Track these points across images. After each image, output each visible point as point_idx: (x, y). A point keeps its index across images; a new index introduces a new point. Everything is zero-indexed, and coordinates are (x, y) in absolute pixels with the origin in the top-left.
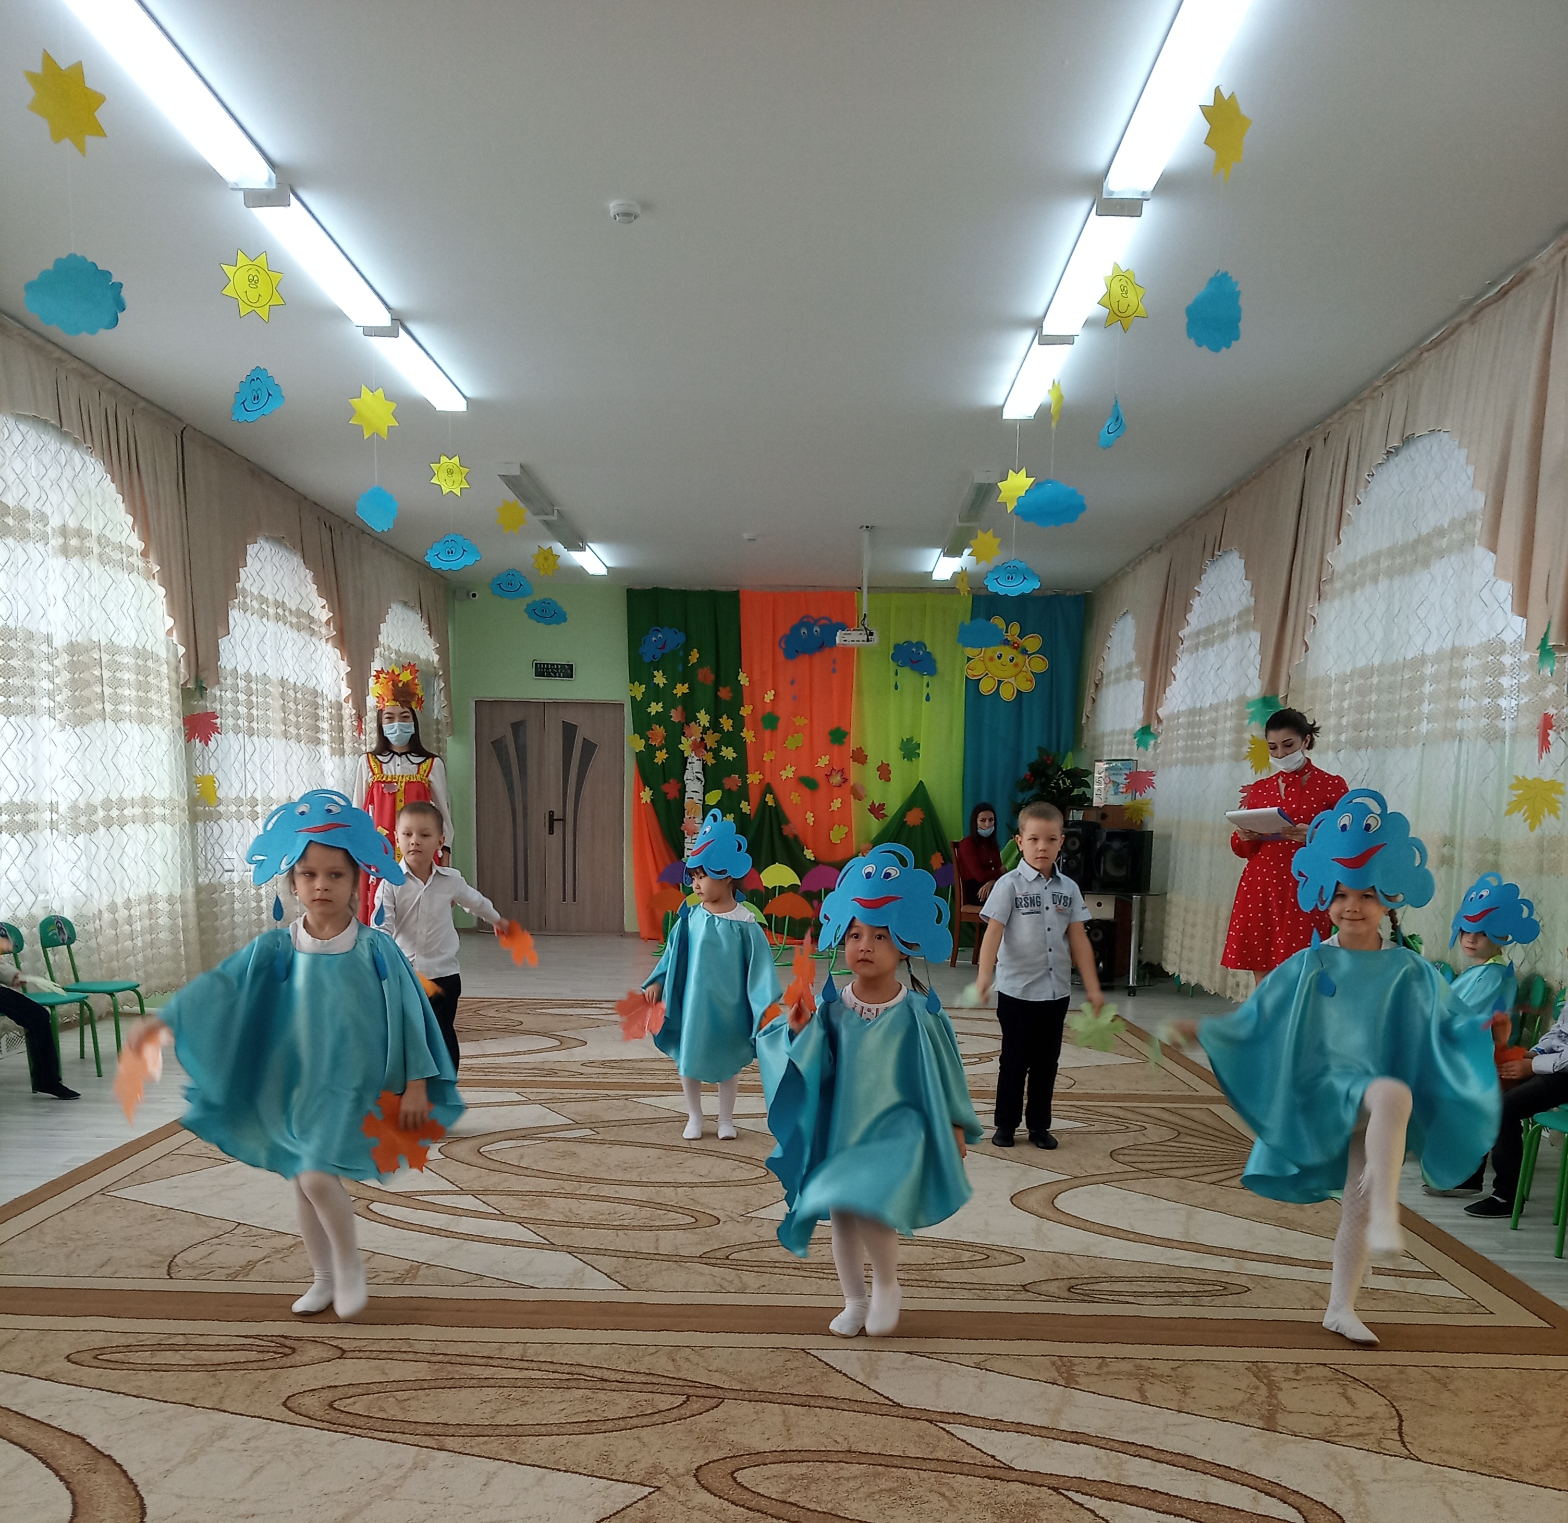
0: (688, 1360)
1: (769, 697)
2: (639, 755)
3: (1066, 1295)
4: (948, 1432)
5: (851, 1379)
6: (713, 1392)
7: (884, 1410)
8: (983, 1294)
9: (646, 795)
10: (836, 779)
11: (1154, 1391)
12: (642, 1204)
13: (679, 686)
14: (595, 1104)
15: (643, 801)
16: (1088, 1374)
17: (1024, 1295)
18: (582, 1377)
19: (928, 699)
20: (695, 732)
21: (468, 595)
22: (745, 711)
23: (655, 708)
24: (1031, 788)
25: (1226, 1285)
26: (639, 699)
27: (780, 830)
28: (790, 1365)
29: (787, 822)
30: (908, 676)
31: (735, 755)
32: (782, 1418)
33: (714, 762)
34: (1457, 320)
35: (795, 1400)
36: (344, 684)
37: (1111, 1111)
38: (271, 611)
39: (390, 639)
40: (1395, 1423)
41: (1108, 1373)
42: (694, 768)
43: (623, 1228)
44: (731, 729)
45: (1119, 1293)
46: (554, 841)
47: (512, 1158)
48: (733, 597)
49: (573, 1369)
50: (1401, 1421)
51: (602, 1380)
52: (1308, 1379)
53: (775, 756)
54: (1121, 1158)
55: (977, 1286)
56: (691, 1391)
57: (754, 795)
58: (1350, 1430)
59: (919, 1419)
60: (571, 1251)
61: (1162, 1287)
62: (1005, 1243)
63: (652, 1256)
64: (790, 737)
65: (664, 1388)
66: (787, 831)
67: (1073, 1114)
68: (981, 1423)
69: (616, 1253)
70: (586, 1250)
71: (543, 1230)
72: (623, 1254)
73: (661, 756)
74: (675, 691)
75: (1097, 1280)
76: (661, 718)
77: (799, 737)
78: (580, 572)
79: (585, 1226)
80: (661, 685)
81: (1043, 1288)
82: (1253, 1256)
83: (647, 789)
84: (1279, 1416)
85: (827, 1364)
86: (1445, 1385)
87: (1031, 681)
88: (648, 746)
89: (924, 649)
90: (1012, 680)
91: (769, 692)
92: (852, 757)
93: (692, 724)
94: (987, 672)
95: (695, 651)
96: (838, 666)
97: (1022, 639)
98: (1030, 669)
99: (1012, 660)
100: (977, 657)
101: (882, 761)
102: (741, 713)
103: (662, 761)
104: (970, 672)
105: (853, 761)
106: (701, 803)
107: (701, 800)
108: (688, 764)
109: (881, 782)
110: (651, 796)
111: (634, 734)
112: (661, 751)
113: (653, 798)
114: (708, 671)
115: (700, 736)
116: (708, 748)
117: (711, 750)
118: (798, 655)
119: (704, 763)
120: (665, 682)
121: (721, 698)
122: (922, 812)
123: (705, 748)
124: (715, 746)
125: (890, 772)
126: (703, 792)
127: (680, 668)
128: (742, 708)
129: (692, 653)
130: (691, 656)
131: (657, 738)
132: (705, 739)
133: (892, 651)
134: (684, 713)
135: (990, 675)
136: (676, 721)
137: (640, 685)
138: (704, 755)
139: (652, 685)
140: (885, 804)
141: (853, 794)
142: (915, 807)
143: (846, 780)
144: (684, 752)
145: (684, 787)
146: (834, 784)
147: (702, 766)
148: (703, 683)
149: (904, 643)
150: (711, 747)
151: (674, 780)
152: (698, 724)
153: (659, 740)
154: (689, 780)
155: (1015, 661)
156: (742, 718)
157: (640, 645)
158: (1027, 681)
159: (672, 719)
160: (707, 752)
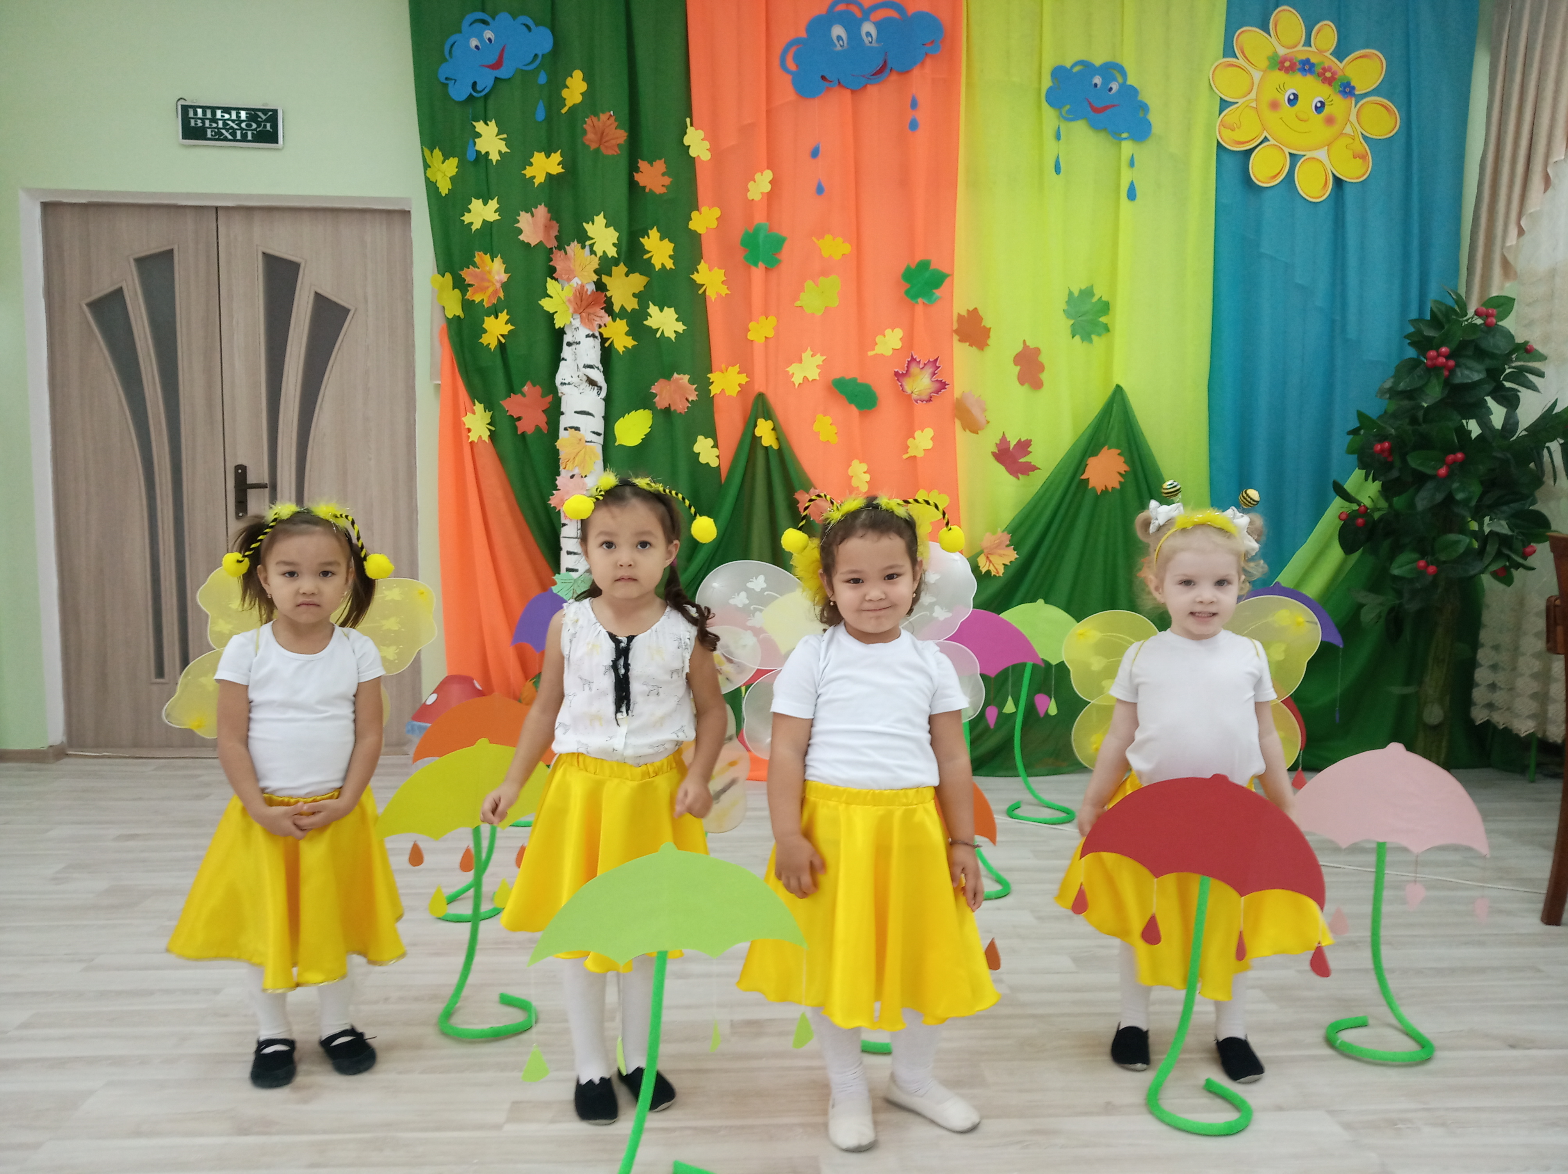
1: (760, 186)
2: (447, 327)
9: (477, 422)
10: (921, 383)
13: (538, 158)
15: (469, 437)
19: (1132, 194)
20: (580, 267)
22: (703, 221)
23: (481, 213)
26: (444, 191)
27: (792, 503)
29: (807, 486)
30: (1083, 141)
31: (680, 327)
33: (630, 342)
42: (580, 358)
44: (669, 264)
53: (776, 329)
57: (728, 421)
64: (809, 284)
66: (807, 504)
73: (497, 328)
74: (529, 172)
76: (496, 237)
77: (831, 286)
80: (494, 157)
83: (479, 407)
87: (1363, 157)
88: (467, 305)
89: (1120, 80)
90: (1321, 154)
91: (758, 176)
92: (957, 332)
93: (574, 247)
94: (1265, 134)
95: (578, 75)
96: (922, 116)
97: (1341, 62)
98: (1359, 129)
99: (1320, 108)
100: (1240, 101)
101: (1024, 341)
102: (692, 225)
103: (499, 340)
104: (1227, 133)
105: (960, 341)
106: (600, 440)
107: (599, 434)
108: (565, 346)
109: (1023, 391)
110: (488, 424)
111: (443, 276)
112: (497, 317)
113: (493, 429)
114: (609, 122)
115: (595, 278)
116: (617, 308)
117: (623, 313)
118: (828, 89)
119: (607, 345)
120: (504, 149)
121: (644, 188)
122: (1122, 459)
123: (608, 308)
124: (632, 304)
125: (1041, 368)
126: (602, 413)
127: (541, 115)
128: (694, 214)
129: (569, 81)
130: (568, 88)
131: (486, 284)
132: (608, 288)
133: (1047, 82)
134: (556, 226)
135: (1272, 142)
136: (533, 243)
137: (446, 157)
138: (605, 325)
139: (471, 156)
140: (1031, 441)
141: (960, 419)
142: (1106, 447)
143: (943, 385)
144: (555, 316)
145: (557, 401)
146: (914, 396)
147: (599, 353)
148: (597, 151)
149: (1076, 64)
150: (622, 307)
151: (534, 385)
152: (587, 248)
153: (490, 290)
154: (569, 384)
155: (1327, 110)
156: (695, 237)
157: (444, 60)
158: (1355, 157)
159: (521, 237)
160: (614, 320)
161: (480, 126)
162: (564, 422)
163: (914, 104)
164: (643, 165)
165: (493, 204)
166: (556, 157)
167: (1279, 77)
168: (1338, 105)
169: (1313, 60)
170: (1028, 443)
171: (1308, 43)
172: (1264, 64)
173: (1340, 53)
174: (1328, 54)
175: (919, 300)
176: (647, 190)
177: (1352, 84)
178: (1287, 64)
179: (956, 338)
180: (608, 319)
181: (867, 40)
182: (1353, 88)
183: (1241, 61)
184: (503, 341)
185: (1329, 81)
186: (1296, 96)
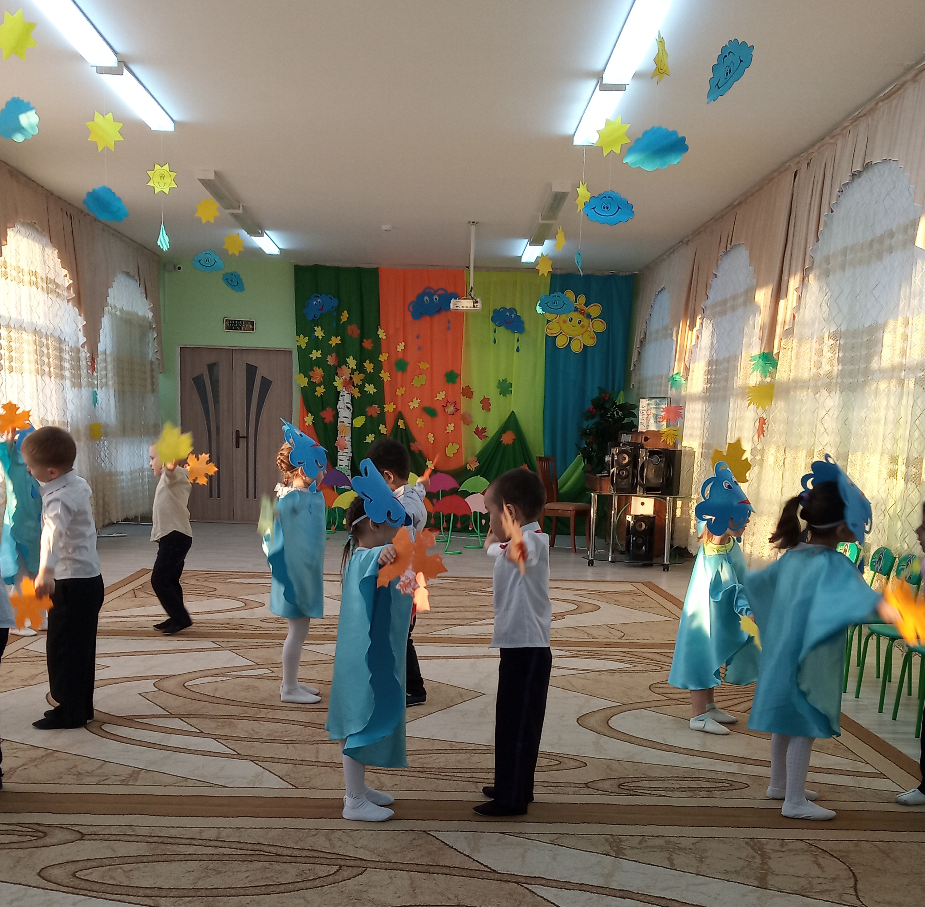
0: (340, 840)
1: (401, 347)
2: (303, 390)
3: (617, 790)
4: (530, 891)
5: (460, 852)
6: (358, 863)
7: (485, 875)
8: (556, 790)
9: (309, 420)
10: (450, 409)
11: (680, 859)
12: (306, 725)
13: (333, 338)
14: (271, 650)
15: (307, 424)
16: (632, 848)
17: (587, 791)
18: (262, 853)
19: (518, 350)
20: (345, 372)
21: (175, 267)
22: (383, 358)
23: (316, 354)
24: (593, 417)
25: (732, 783)
26: (303, 348)
27: (409, 447)
28: (415, 842)
29: (414, 441)
30: (503, 333)
31: (375, 390)
32: (409, 882)
33: (359, 395)
34: (904, 79)
35: (419, 868)
36: (81, 334)
37: (650, 656)
38: (27, 278)
39: (116, 300)
40: (852, 883)
41: (646, 847)
42: (345, 400)
43: (292, 742)
44: (372, 371)
45: (655, 789)
46: (240, 453)
47: (209, 690)
48: (374, 272)
49: (256, 847)
50: (856, 881)
51: (277, 855)
52: (790, 850)
53: (405, 391)
54: (657, 690)
55: (552, 784)
56: (342, 863)
57: (390, 420)
58: (819, 888)
59: (509, 881)
60: (254, 759)
61: (685, 784)
62: (572, 752)
63: (313, 763)
64: (416, 377)
65: (322, 861)
66: (414, 447)
67: (623, 658)
68: (554, 884)
69: (286, 761)
70: (264, 759)
71: (232, 744)
72: (292, 762)
73: (320, 390)
74: (330, 342)
75: (639, 779)
76: (319, 362)
77: (423, 378)
78: (258, 253)
79: (264, 741)
80: (320, 337)
81: (600, 785)
82: (752, 762)
83: (310, 415)
84: (769, 878)
85: (443, 842)
86: (888, 856)
87: (594, 338)
88: (310, 383)
90: (580, 337)
91: (400, 344)
93: (343, 367)
94: (561, 331)
95: (346, 312)
96: (451, 325)
97: (587, 307)
98: (593, 329)
99: (579, 323)
100: (554, 320)
101: (484, 396)
102: (379, 359)
104: (549, 331)
107: (349, 424)
108: (340, 397)
109: (484, 412)
111: (302, 374)
112: (320, 387)
113: (314, 421)
114: (355, 327)
115: (349, 376)
117: (357, 386)
119: (353, 396)
120: (323, 335)
122: (514, 434)
123: (353, 385)
124: (360, 383)
125: (490, 405)
126: (351, 417)
127: (334, 325)
128: (381, 355)
129: (343, 314)
131: (317, 376)
132: (353, 379)
133: (491, 315)
134: (337, 359)
135: (563, 333)
136: (331, 364)
137: (304, 337)
139: (313, 337)
141: (463, 421)
142: (509, 430)
143: (457, 410)
144: (337, 388)
145: (337, 414)
146: (448, 413)
147: (350, 398)
148: (351, 337)
149: (501, 309)
151: (330, 408)
152: (347, 366)
153: (318, 379)
154: (341, 408)
155: (582, 323)
156: (380, 363)
157: (305, 308)
158: (591, 338)
159: (328, 363)
161: (316, 328)
162: (340, 420)
163: (449, 322)
164: (365, 341)
165: (320, 352)
166: (339, 338)
168: (585, 322)
169: (578, 307)
170: (485, 429)
171: (576, 302)
174: (582, 305)
175: (450, 383)
176: (366, 348)
177: (591, 314)
179: (462, 395)
180: (353, 388)
184: (322, 394)
185: (583, 314)
186: (572, 319)
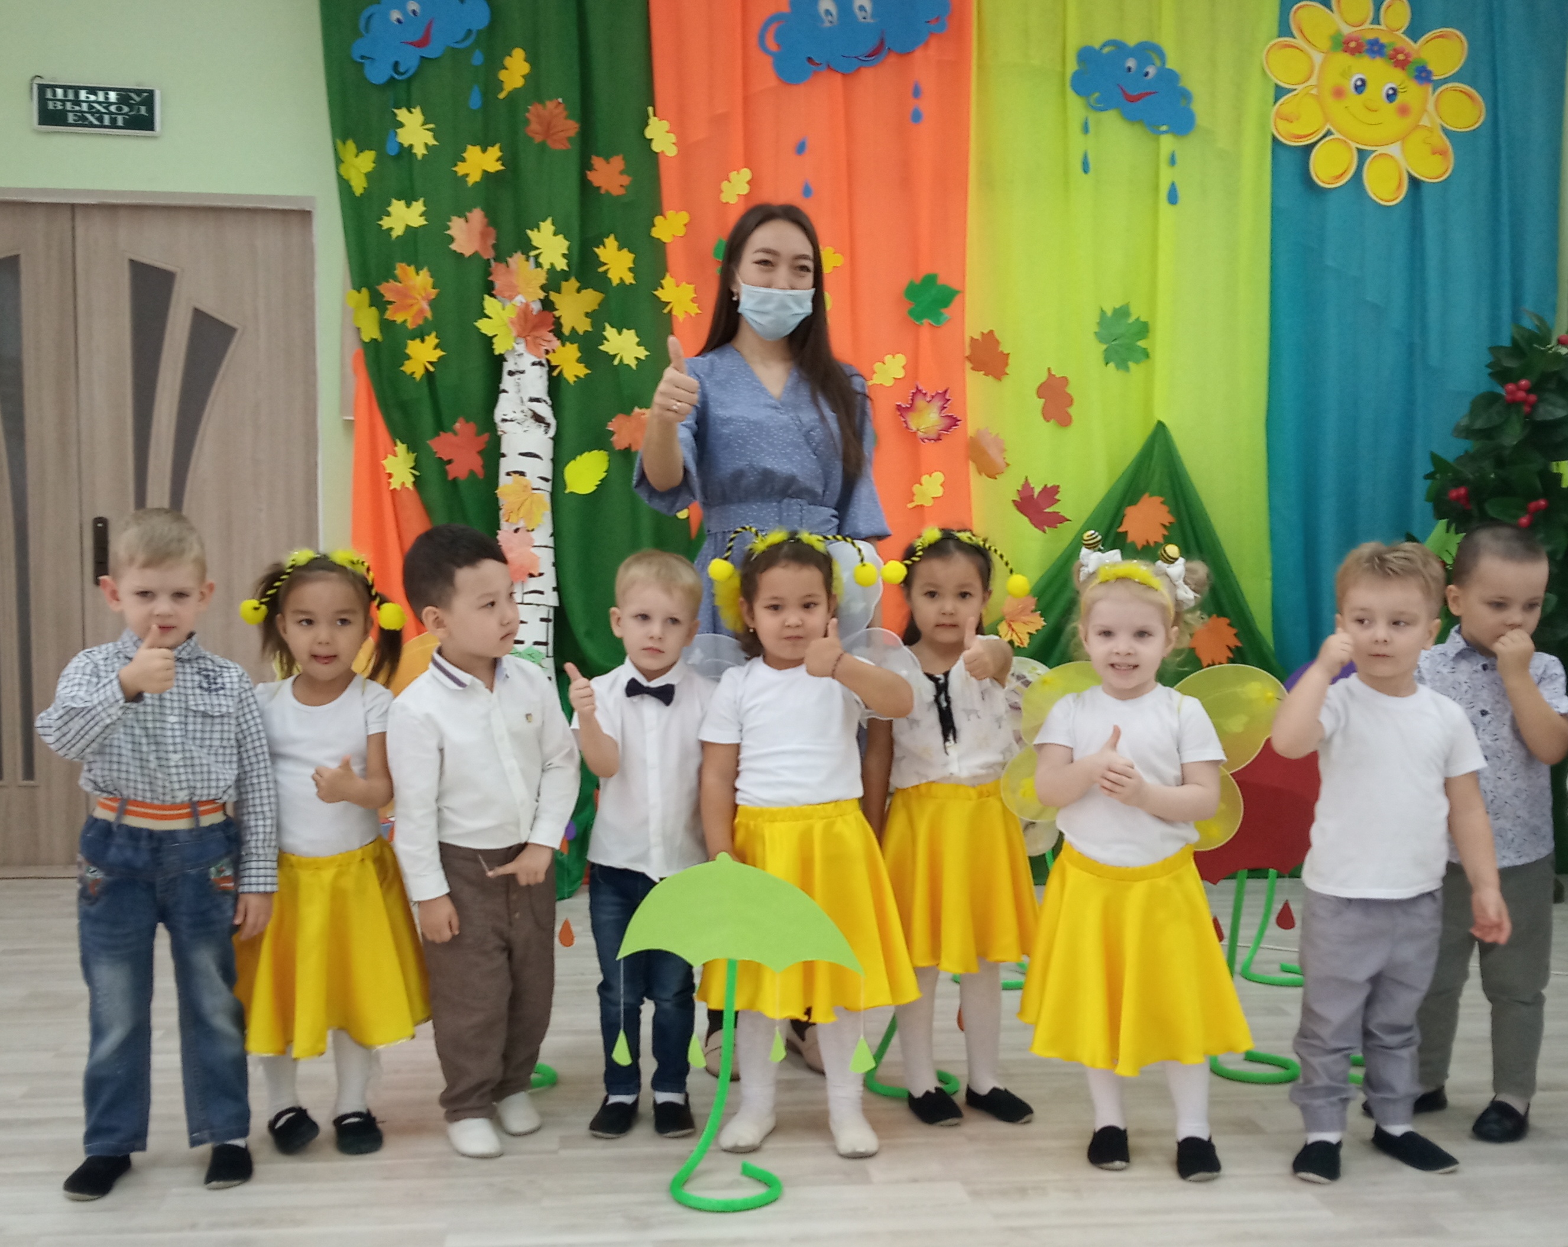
1: (736, 188)
9: (399, 464)
10: (928, 419)
13: (473, 153)
20: (525, 283)
22: (668, 227)
23: (403, 216)
26: (358, 190)
30: (1115, 135)
31: (642, 353)
33: (582, 371)
42: (524, 389)
44: (629, 279)
73: (423, 354)
74: (461, 169)
76: (421, 246)
80: (420, 151)
83: (401, 447)
87: (1443, 153)
88: (386, 325)
89: (1158, 63)
90: (1394, 150)
91: (733, 175)
92: (968, 358)
93: (517, 260)
94: (1328, 126)
95: (519, 54)
96: (927, 105)
97: (1415, 42)
98: (1439, 121)
99: (1392, 96)
100: (1300, 87)
101: (1049, 369)
102: (656, 233)
103: (427, 369)
104: (1283, 126)
105: (973, 369)
106: (548, 486)
107: (546, 480)
108: (506, 377)
109: (1048, 429)
110: (413, 468)
111: (359, 291)
112: (423, 341)
113: (417, 473)
114: (557, 111)
115: (542, 295)
116: (566, 331)
117: (574, 337)
118: (815, 73)
119: (555, 374)
120: (432, 142)
121: (599, 188)
122: (1165, 509)
123: (558, 332)
124: (584, 326)
125: (1070, 401)
126: (551, 456)
127: (475, 101)
128: (658, 220)
129: (508, 61)
130: (507, 69)
131: (410, 301)
132: (557, 307)
133: (1072, 66)
134: (492, 231)
135: (1337, 135)
136: (468, 253)
137: (360, 150)
138: (554, 351)
139: (392, 151)
140: (1058, 487)
141: (974, 461)
142: (1147, 495)
143: (953, 422)
144: (495, 340)
145: (496, 441)
146: (920, 434)
147: (546, 383)
148: (542, 146)
149: (1105, 45)
150: (573, 330)
151: (467, 422)
152: (532, 260)
153: (415, 308)
154: (512, 421)
155: (1400, 98)
156: (659, 246)
157: (357, 34)
158: (1434, 153)
159: (453, 247)
160: (563, 345)
161: (402, 114)
162: (505, 465)
163: (917, 92)
164: (597, 162)
165: (419, 206)
166: (495, 152)
167: (1344, 59)
168: (1412, 93)
169: (1384, 40)
170: (1055, 490)
171: (1376, 20)
172: (1325, 44)
173: (1415, 31)
174: (1400, 33)
175: (924, 321)
176: (603, 191)
177: (1430, 67)
178: (1353, 45)
179: (968, 365)
180: (557, 343)
181: (860, 15)
182: (1429, 73)
183: (1299, 41)
184: (431, 369)
185: (1402, 65)
186: (1364, 82)
